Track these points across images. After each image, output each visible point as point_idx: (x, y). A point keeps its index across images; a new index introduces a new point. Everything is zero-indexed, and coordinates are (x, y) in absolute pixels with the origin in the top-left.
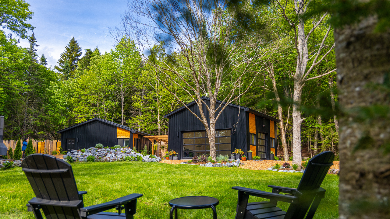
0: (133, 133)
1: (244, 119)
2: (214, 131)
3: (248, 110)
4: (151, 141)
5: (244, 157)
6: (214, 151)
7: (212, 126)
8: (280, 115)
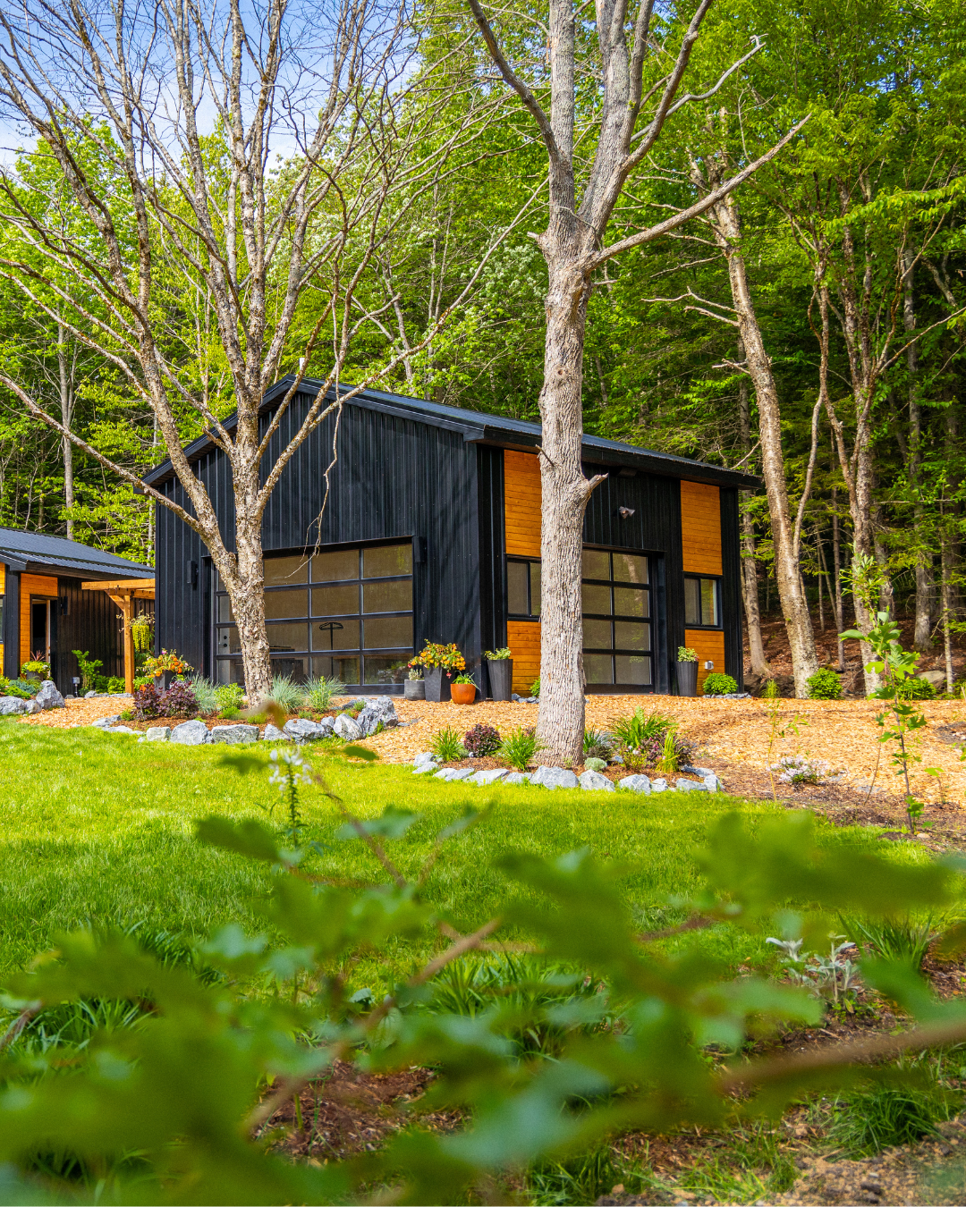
0: (18, 573)
1: (467, 486)
2: (252, 559)
3: (482, 437)
4: (120, 605)
5: (463, 683)
6: (259, 657)
7: (246, 532)
8: (769, 447)
